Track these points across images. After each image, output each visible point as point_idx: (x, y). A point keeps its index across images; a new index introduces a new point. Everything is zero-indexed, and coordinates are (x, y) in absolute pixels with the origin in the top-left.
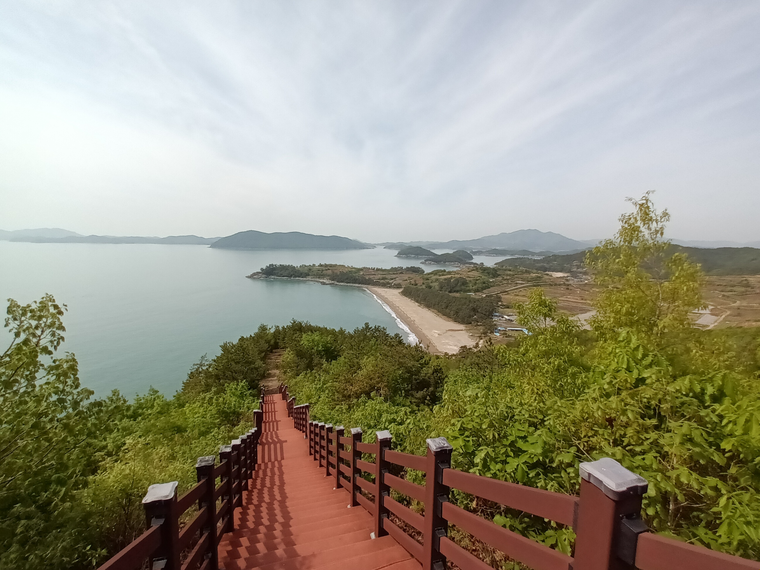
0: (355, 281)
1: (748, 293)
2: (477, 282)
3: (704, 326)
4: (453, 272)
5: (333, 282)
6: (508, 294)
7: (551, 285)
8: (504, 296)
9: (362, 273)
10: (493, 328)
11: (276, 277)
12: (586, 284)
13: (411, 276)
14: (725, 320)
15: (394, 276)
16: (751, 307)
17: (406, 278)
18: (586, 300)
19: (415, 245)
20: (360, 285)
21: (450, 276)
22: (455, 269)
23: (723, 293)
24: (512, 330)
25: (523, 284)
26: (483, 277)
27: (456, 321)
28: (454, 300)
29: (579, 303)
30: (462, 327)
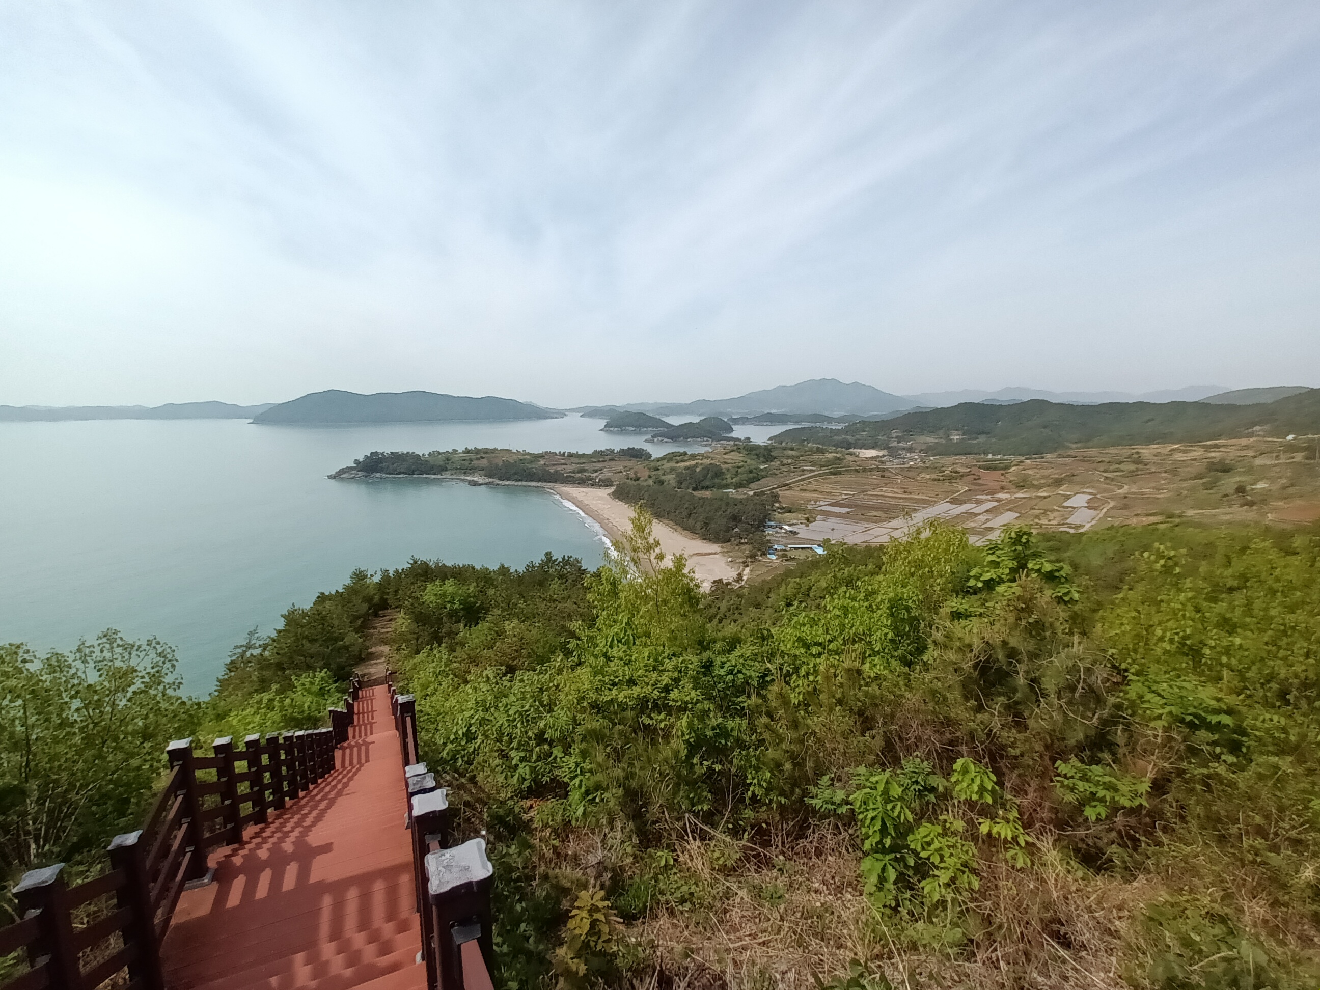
0: (531, 477)
1: (1139, 472)
2: (740, 470)
3: (1077, 527)
4: (699, 455)
5: (491, 480)
6: (790, 488)
7: (857, 471)
8: (782, 493)
9: (542, 463)
10: (764, 548)
11: (384, 475)
12: (910, 467)
13: (629, 464)
14: (1106, 515)
15: (599, 466)
16: (1142, 493)
17: (621, 468)
18: (910, 493)
19: (634, 410)
20: (539, 484)
21: (693, 462)
22: (703, 450)
23: (1105, 474)
24: (795, 548)
25: (814, 471)
26: (749, 461)
27: (704, 538)
28: (701, 503)
29: (901, 498)
30: (715, 548)
